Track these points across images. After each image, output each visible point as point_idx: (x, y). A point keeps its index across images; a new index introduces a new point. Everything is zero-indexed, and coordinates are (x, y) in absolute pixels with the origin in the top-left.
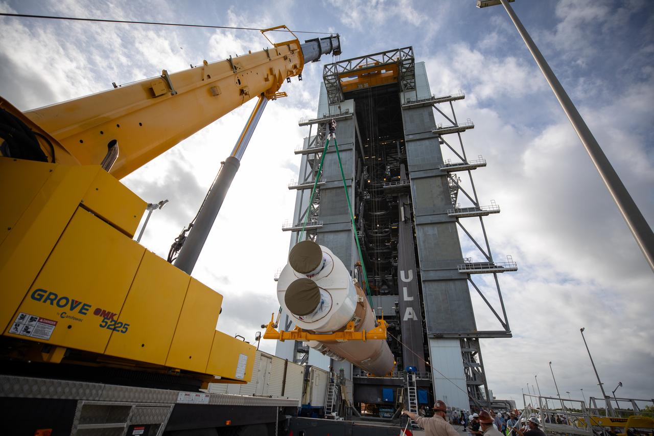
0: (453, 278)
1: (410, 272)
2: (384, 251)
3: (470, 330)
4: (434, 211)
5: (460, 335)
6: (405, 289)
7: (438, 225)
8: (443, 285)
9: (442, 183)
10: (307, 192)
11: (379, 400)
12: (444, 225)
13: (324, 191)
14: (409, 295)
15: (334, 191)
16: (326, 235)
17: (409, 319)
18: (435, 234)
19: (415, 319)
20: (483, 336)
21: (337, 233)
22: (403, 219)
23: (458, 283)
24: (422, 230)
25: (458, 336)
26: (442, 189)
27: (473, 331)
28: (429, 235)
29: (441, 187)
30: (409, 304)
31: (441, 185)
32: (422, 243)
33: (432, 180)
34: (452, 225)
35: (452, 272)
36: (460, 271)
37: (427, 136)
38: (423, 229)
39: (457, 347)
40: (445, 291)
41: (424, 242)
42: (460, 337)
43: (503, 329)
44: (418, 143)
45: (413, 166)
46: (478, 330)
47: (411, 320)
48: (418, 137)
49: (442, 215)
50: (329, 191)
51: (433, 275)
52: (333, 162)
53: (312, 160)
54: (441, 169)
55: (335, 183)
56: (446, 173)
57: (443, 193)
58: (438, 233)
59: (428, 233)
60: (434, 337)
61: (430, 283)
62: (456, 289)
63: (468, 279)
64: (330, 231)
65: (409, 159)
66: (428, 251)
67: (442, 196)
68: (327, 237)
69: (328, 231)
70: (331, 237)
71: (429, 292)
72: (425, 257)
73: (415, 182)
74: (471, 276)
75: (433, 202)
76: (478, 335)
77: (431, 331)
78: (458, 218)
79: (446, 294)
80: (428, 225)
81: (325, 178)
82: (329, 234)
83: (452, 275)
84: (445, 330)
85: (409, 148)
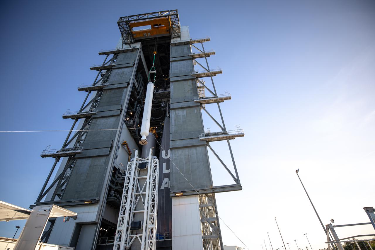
0: (195, 145)
3: (207, 187)
5: (198, 192)
7: (187, 109)
8: (187, 151)
9: (192, 84)
10: (94, 93)
12: (191, 109)
13: (106, 91)
14: (167, 169)
15: (113, 91)
18: (184, 115)
20: (218, 190)
21: (108, 118)
23: (199, 149)
24: (174, 113)
25: (196, 193)
26: (192, 87)
27: (209, 188)
28: (179, 116)
29: (191, 86)
30: (166, 176)
31: (191, 85)
32: (173, 122)
33: (185, 83)
34: (197, 108)
35: (194, 140)
36: (201, 138)
37: (185, 58)
38: (176, 112)
39: (196, 203)
40: (188, 155)
41: (175, 121)
43: (235, 183)
44: (179, 62)
45: (172, 74)
46: (214, 186)
47: (166, 188)
48: (178, 59)
49: (190, 102)
50: (110, 91)
51: (178, 144)
52: (117, 74)
54: (192, 74)
55: (115, 85)
56: (195, 77)
57: (193, 89)
58: (187, 114)
59: (179, 115)
60: (175, 196)
61: (176, 150)
62: (197, 154)
63: (207, 145)
64: (102, 116)
65: (171, 71)
66: (177, 127)
67: (191, 91)
68: (99, 121)
69: (101, 116)
70: (103, 121)
71: (175, 157)
72: (174, 131)
73: (173, 83)
74: (210, 143)
75: (185, 95)
76: (213, 190)
77: (173, 190)
78: (201, 104)
79: (189, 158)
80: (179, 109)
81: (108, 83)
82: (102, 119)
83: (195, 142)
84: (186, 188)
85: (172, 65)
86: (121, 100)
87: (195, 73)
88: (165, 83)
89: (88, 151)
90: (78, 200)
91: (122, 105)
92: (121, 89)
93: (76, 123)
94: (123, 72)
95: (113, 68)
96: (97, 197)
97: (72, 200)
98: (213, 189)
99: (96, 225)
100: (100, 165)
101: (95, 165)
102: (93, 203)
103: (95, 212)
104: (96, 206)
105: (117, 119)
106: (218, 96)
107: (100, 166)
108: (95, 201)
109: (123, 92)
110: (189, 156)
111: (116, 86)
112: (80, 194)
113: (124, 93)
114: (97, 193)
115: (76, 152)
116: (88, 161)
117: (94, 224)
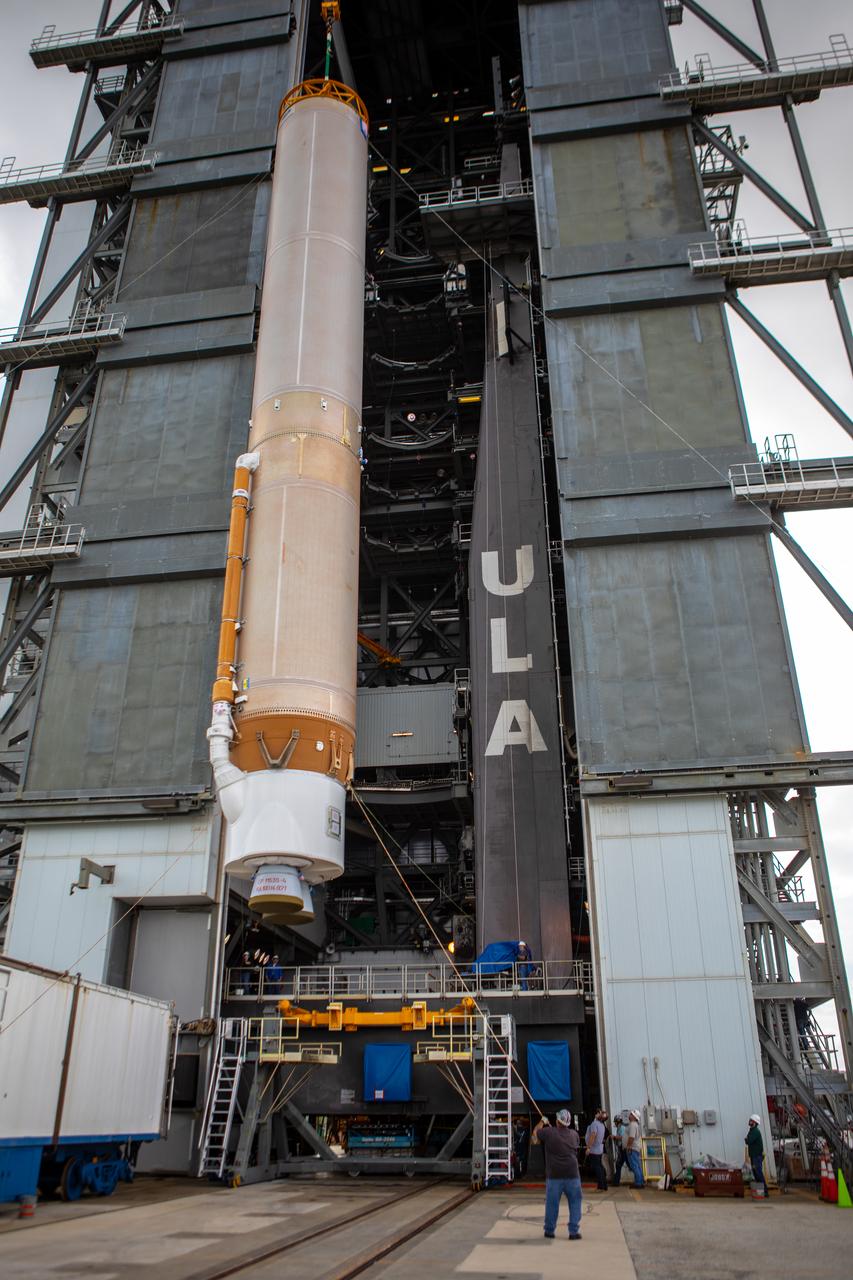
0: (706, 526)
1: (524, 558)
2: (431, 506)
3: (777, 753)
4: (629, 258)
5: (730, 775)
6: (498, 628)
7: (647, 316)
8: (658, 561)
9: (669, 155)
10: (80, 217)
11: (346, 1096)
12: (671, 317)
13: (147, 204)
14: (513, 652)
15: (191, 203)
16: (138, 377)
17: (507, 747)
18: (632, 351)
19: (538, 744)
20: (840, 774)
21: (188, 367)
22: (503, 349)
23: (728, 550)
24: (571, 339)
25: (720, 781)
26: (666, 176)
27: (790, 756)
28: (603, 355)
29: (660, 170)
30: (514, 687)
31: (662, 161)
33: (626, 145)
34: (709, 311)
35: (701, 499)
36: (741, 491)
38: (578, 332)
39: (717, 832)
40: (670, 585)
41: (579, 384)
42: (730, 782)
45: (541, 89)
46: (814, 750)
47: (518, 752)
49: (662, 273)
50: (171, 200)
51: (612, 518)
52: (200, 90)
53: (115, 97)
54: (667, 90)
55: (202, 166)
56: (688, 113)
57: (671, 189)
58: (645, 348)
59: (601, 349)
60: (610, 790)
61: (599, 554)
62: (716, 577)
63: (773, 529)
64: (155, 353)
65: (532, 67)
66: (594, 421)
67: (664, 203)
68: (142, 385)
69: (147, 354)
70: (160, 381)
71: (593, 593)
72: (580, 444)
73: (551, 150)
74: (788, 516)
75: (627, 224)
76: (811, 773)
77: (594, 763)
78: (733, 284)
79: (673, 597)
80: (600, 317)
81: (158, 150)
82: (154, 369)
83: (705, 512)
84: (663, 758)
85: (534, 27)
86: (246, 256)
87: (685, 84)
88: (447, 143)
89: (115, 547)
90: (109, 792)
91: (257, 288)
92: (234, 193)
93: (15, 391)
94: (233, 81)
95: (166, 50)
96: (201, 782)
97: (78, 794)
98: (812, 767)
99: (209, 912)
100: (188, 622)
101: (162, 624)
102: (186, 810)
103: (198, 853)
104: (197, 826)
105: (241, 373)
106: (830, 234)
107: (189, 629)
108: (195, 803)
109: (253, 207)
110: (675, 587)
111: (203, 171)
112: (111, 765)
113: (256, 211)
114: (194, 763)
115: (56, 556)
116: (121, 606)
117: (199, 906)
